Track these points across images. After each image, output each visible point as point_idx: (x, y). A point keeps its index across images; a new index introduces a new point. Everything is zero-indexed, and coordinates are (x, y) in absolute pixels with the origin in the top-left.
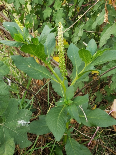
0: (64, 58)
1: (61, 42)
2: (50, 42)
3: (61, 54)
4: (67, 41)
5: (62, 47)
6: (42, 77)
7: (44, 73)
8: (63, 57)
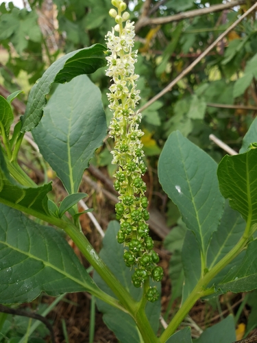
0: (144, 200)
1: (126, 113)
2: (81, 126)
3: (129, 178)
4: (153, 137)
5: (131, 144)
6: (34, 285)
7: (47, 264)
8: (136, 190)
